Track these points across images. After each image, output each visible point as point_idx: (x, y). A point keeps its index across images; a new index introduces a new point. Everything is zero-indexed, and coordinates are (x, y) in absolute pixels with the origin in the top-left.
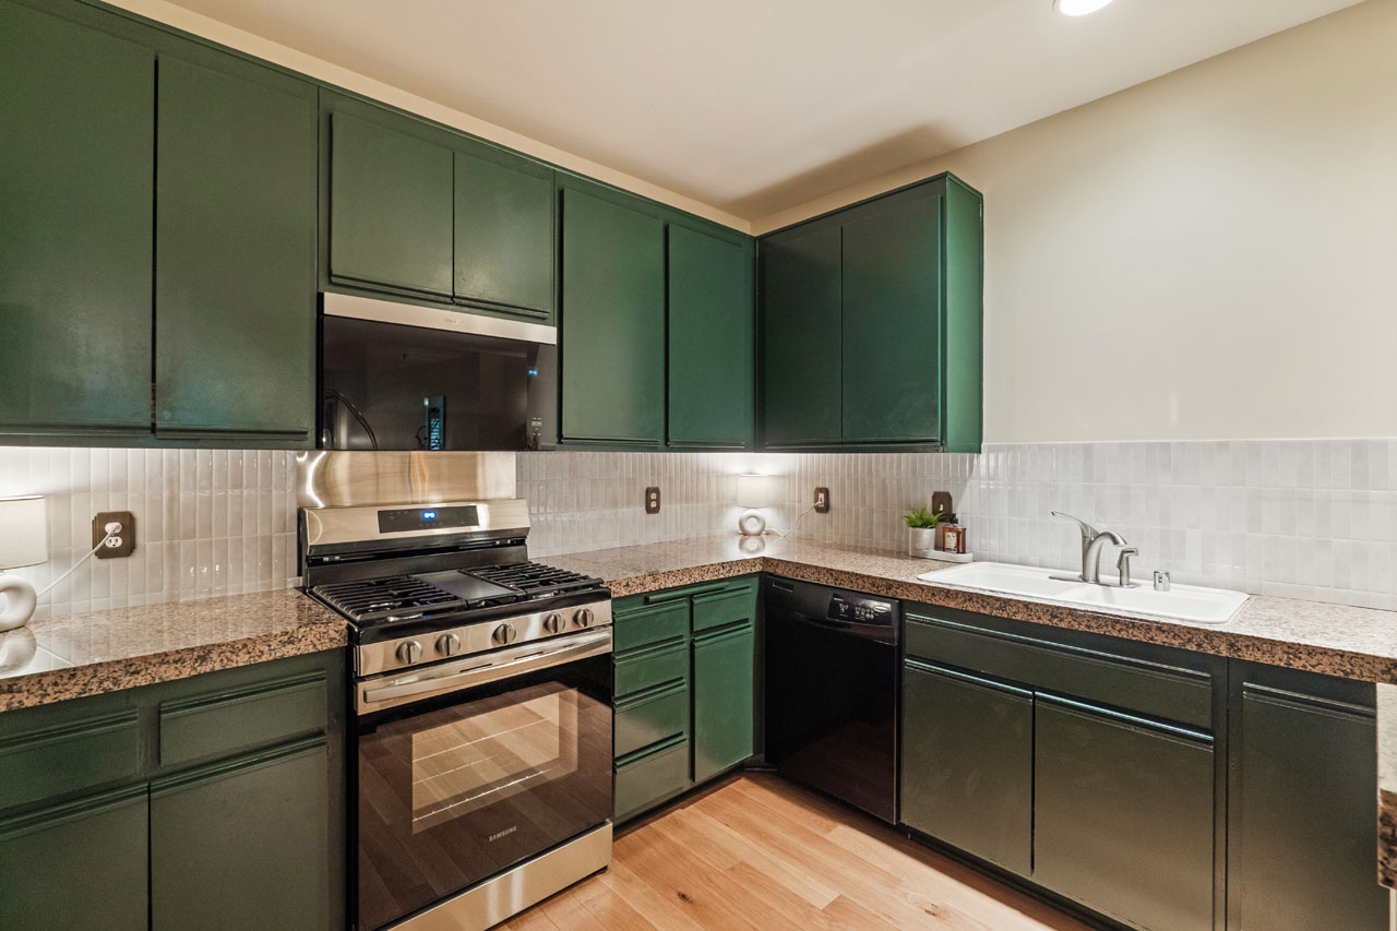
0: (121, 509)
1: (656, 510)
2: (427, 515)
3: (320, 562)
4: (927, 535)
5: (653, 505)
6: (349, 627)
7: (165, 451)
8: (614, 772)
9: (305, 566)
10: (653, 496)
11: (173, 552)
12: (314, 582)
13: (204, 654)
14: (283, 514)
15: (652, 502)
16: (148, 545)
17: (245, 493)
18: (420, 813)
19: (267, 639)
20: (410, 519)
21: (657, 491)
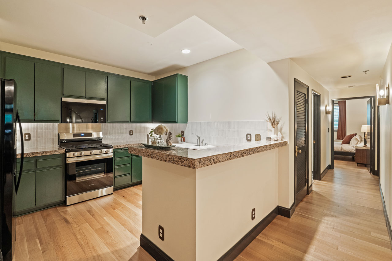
0: (28, 133)
1: (132, 135)
2: (82, 135)
3: (62, 142)
4: (179, 139)
5: (131, 134)
6: (65, 151)
7: (35, 123)
8: (114, 178)
9: (59, 143)
10: (131, 132)
11: (37, 140)
12: (61, 145)
13: (43, 153)
14: (56, 134)
15: (131, 133)
16: (33, 139)
17: (49, 130)
18: (77, 181)
19: (52, 151)
20: (79, 135)
21: (132, 131)
